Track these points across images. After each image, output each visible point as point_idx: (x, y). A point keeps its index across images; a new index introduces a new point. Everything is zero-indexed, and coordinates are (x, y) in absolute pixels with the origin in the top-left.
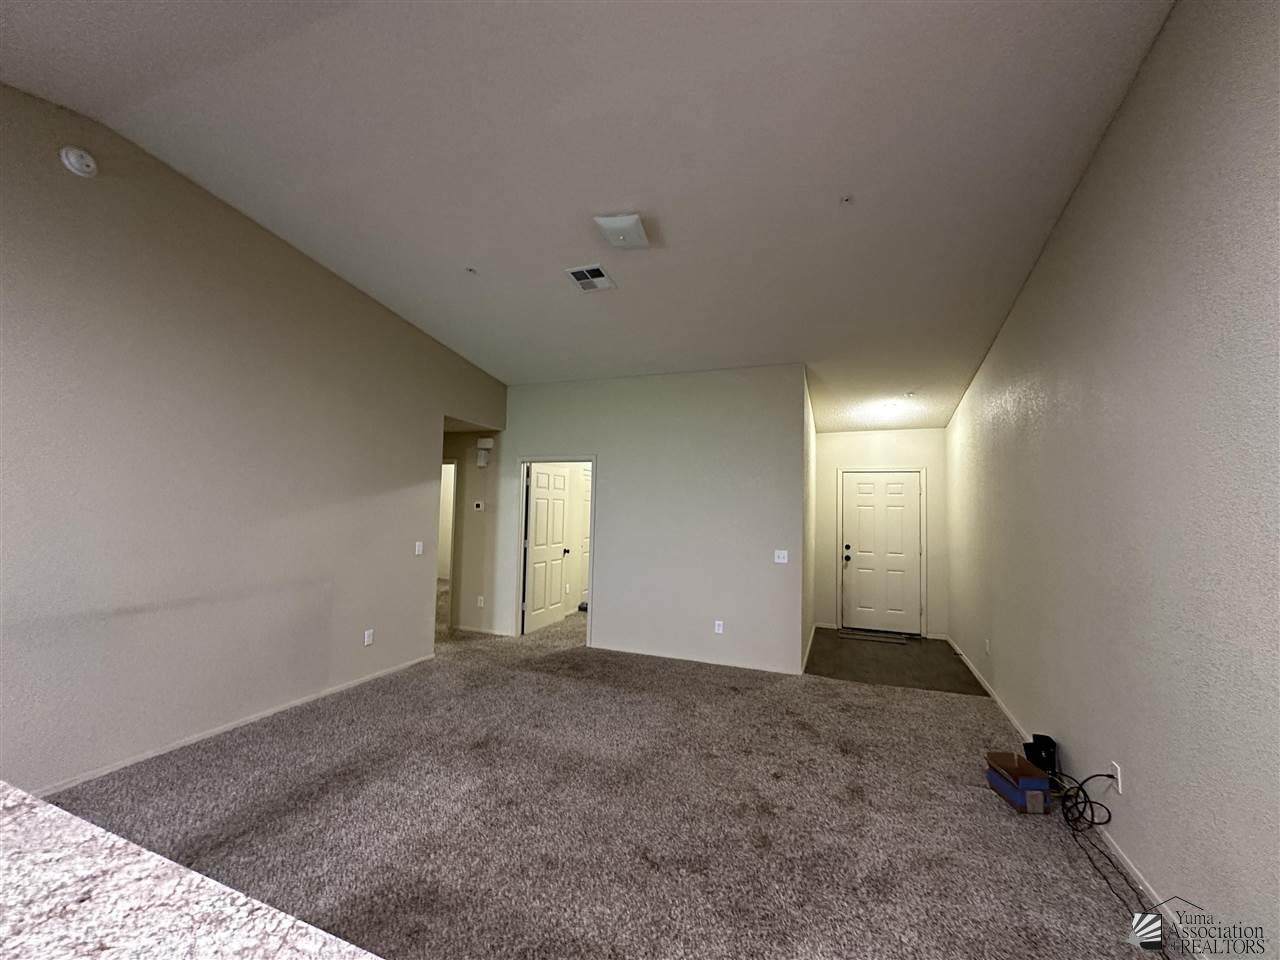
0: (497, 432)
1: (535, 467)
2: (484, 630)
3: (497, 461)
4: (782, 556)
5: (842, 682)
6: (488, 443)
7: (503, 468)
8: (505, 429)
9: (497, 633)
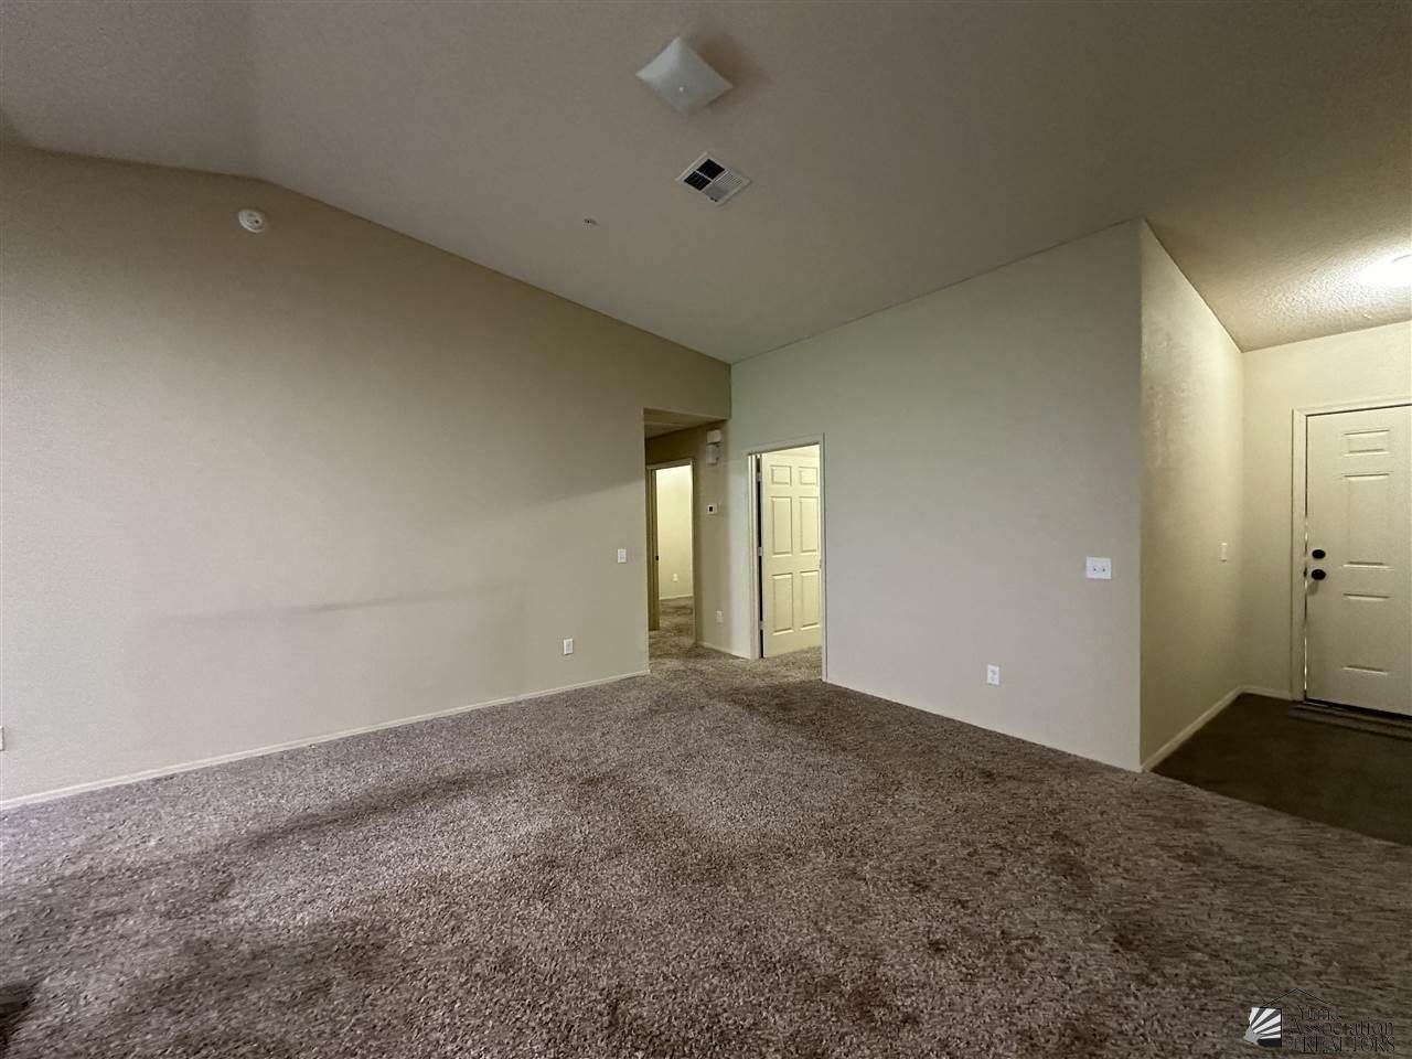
0: (724, 421)
1: (765, 457)
2: (723, 649)
3: (726, 454)
4: (1099, 568)
5: (1227, 801)
6: (715, 436)
7: (732, 464)
8: (730, 416)
9: (734, 653)
